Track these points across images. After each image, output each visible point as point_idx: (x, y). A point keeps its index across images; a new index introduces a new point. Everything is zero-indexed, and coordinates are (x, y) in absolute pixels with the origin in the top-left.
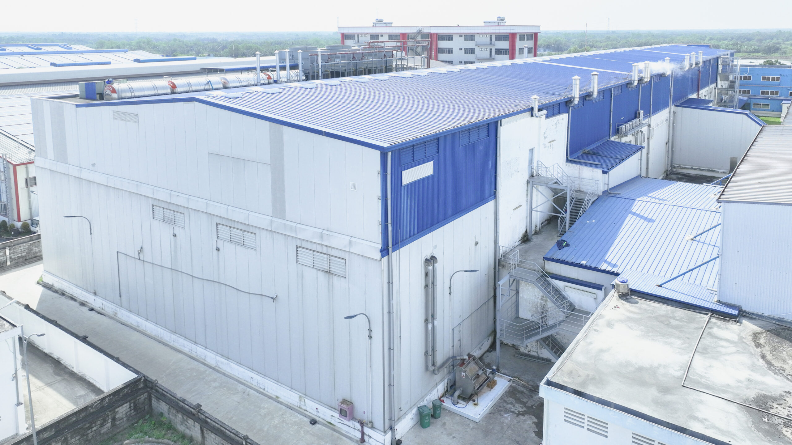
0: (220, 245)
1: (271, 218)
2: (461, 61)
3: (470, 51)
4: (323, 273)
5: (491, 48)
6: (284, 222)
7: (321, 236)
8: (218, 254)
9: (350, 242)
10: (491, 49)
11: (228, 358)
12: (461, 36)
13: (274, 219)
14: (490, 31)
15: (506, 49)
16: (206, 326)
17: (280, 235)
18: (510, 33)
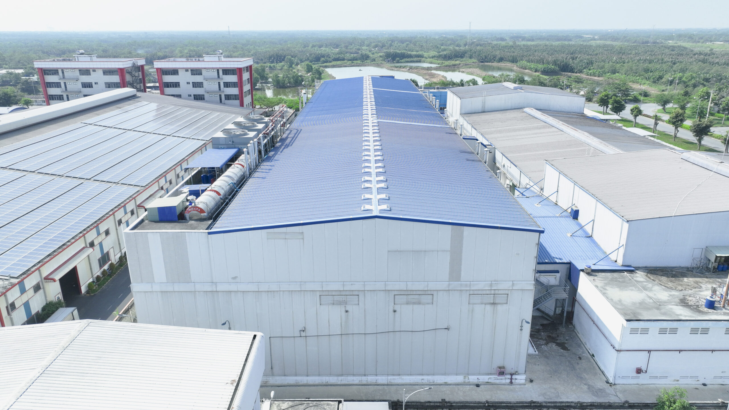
0: (397, 308)
1: (448, 283)
2: (190, 94)
3: (198, 85)
4: (490, 305)
5: (219, 81)
6: (459, 283)
7: (491, 285)
8: (394, 315)
9: (513, 284)
10: (219, 83)
11: (399, 375)
12: (187, 70)
13: (450, 283)
14: (218, 66)
15: (234, 82)
16: (377, 361)
17: (456, 291)
18: (237, 68)
